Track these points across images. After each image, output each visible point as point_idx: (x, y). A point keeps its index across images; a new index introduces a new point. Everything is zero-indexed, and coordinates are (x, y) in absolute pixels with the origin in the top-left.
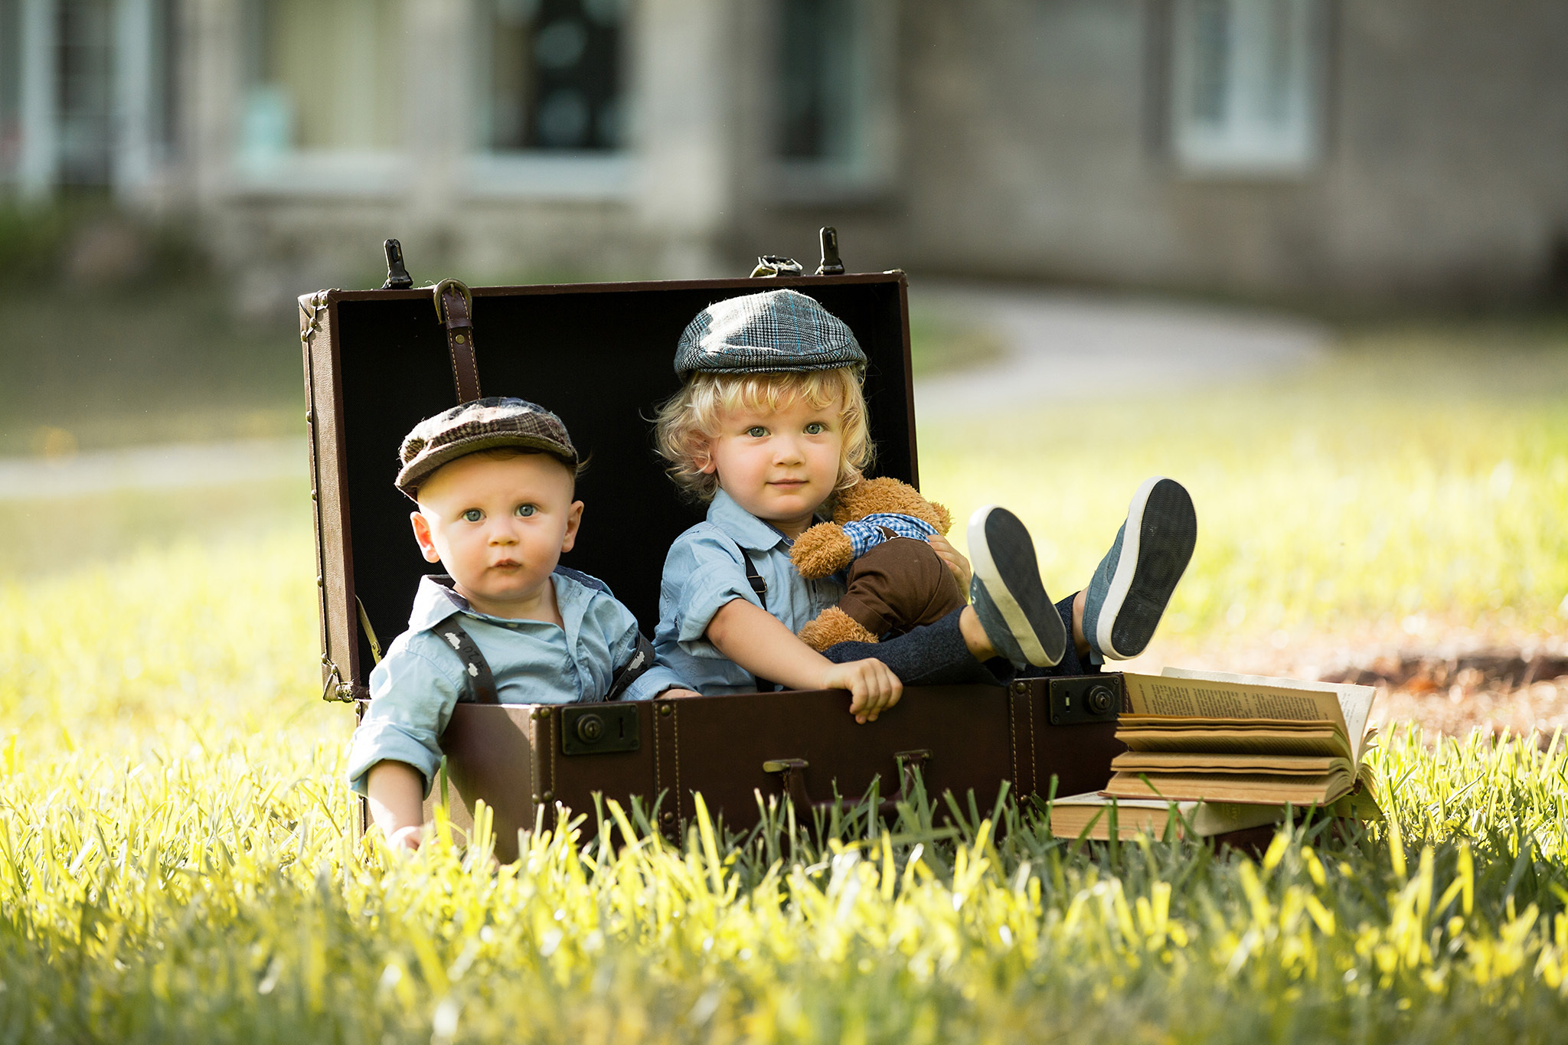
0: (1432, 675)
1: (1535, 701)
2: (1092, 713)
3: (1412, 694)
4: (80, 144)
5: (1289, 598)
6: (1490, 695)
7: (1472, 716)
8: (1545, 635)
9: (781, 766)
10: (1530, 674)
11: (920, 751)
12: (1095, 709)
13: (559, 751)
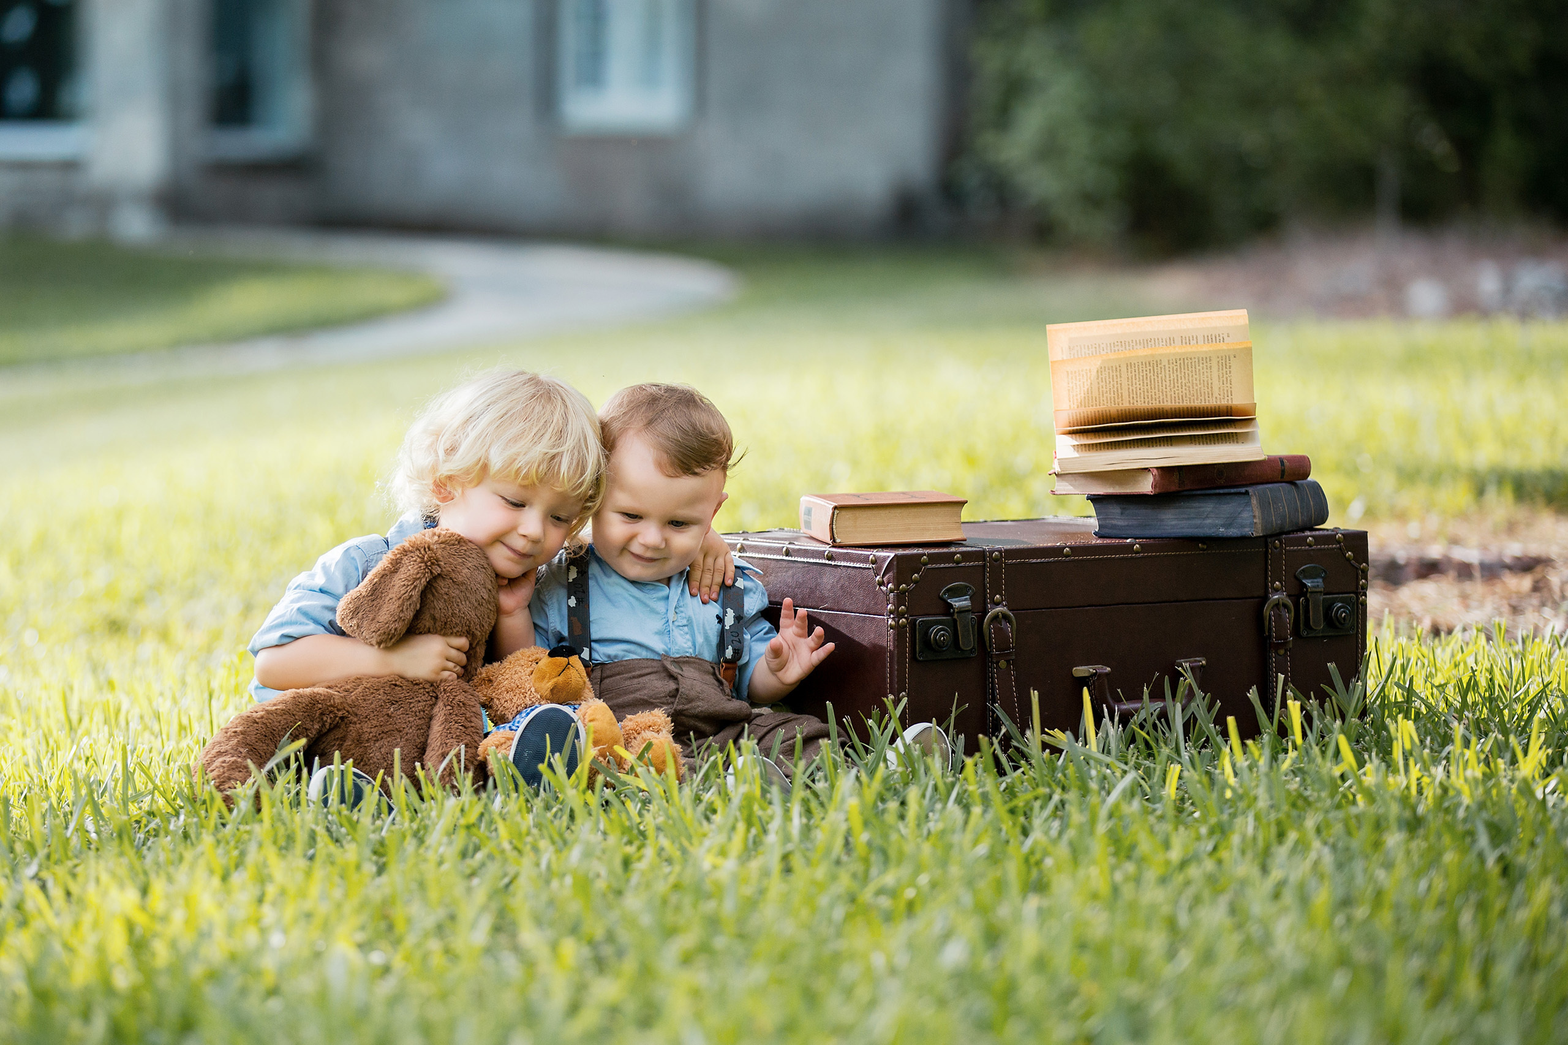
2: (1335, 626)
11: (1197, 659)
12: (1338, 624)
13: (913, 658)
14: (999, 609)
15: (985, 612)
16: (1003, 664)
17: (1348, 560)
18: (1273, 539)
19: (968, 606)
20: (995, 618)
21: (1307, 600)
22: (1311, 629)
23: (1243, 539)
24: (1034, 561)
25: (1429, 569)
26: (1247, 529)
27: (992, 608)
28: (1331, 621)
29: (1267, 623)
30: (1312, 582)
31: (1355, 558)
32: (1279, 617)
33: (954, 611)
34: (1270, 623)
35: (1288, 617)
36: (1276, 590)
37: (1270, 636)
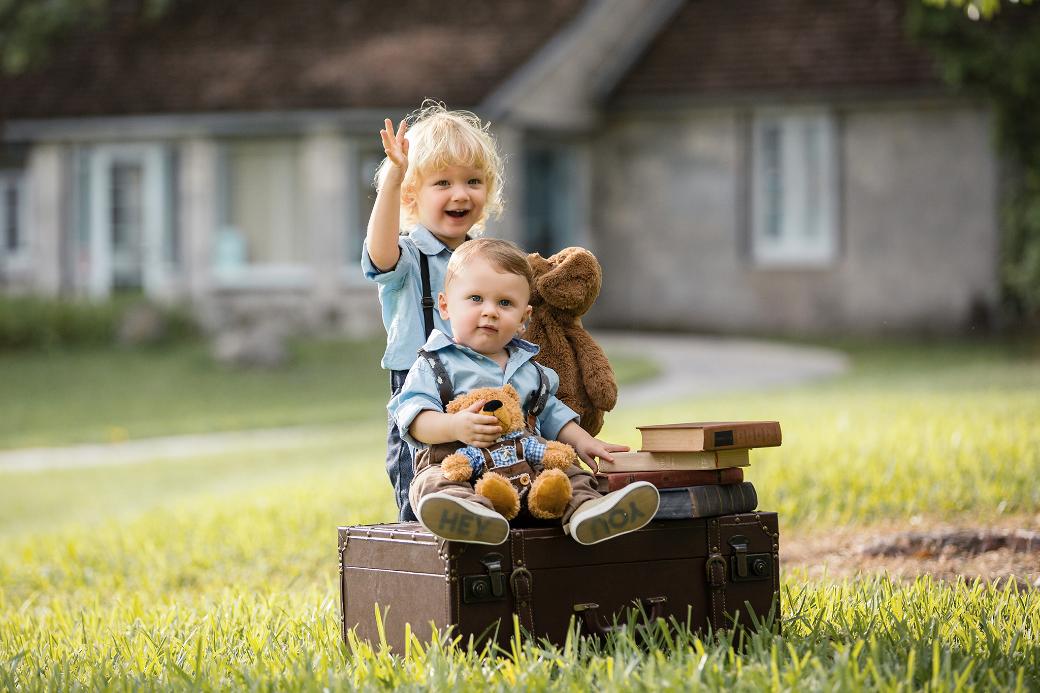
0: (929, 547)
1: (987, 562)
2: (755, 575)
3: (918, 560)
4: (125, 264)
5: (842, 508)
6: (961, 559)
7: (952, 570)
8: (990, 525)
9: (584, 607)
10: (984, 547)
11: (661, 597)
12: (758, 573)
13: (462, 601)
14: (521, 569)
15: (512, 571)
16: (524, 604)
17: (764, 531)
18: (712, 519)
19: (497, 568)
20: (518, 574)
21: (736, 558)
22: (739, 576)
23: (688, 520)
24: (545, 538)
25: (998, 543)
26: (689, 513)
27: (515, 569)
28: (752, 570)
29: (708, 573)
30: (739, 546)
31: (769, 530)
32: (716, 569)
33: (489, 572)
34: (710, 574)
35: (723, 569)
36: (715, 552)
37: (711, 582)
